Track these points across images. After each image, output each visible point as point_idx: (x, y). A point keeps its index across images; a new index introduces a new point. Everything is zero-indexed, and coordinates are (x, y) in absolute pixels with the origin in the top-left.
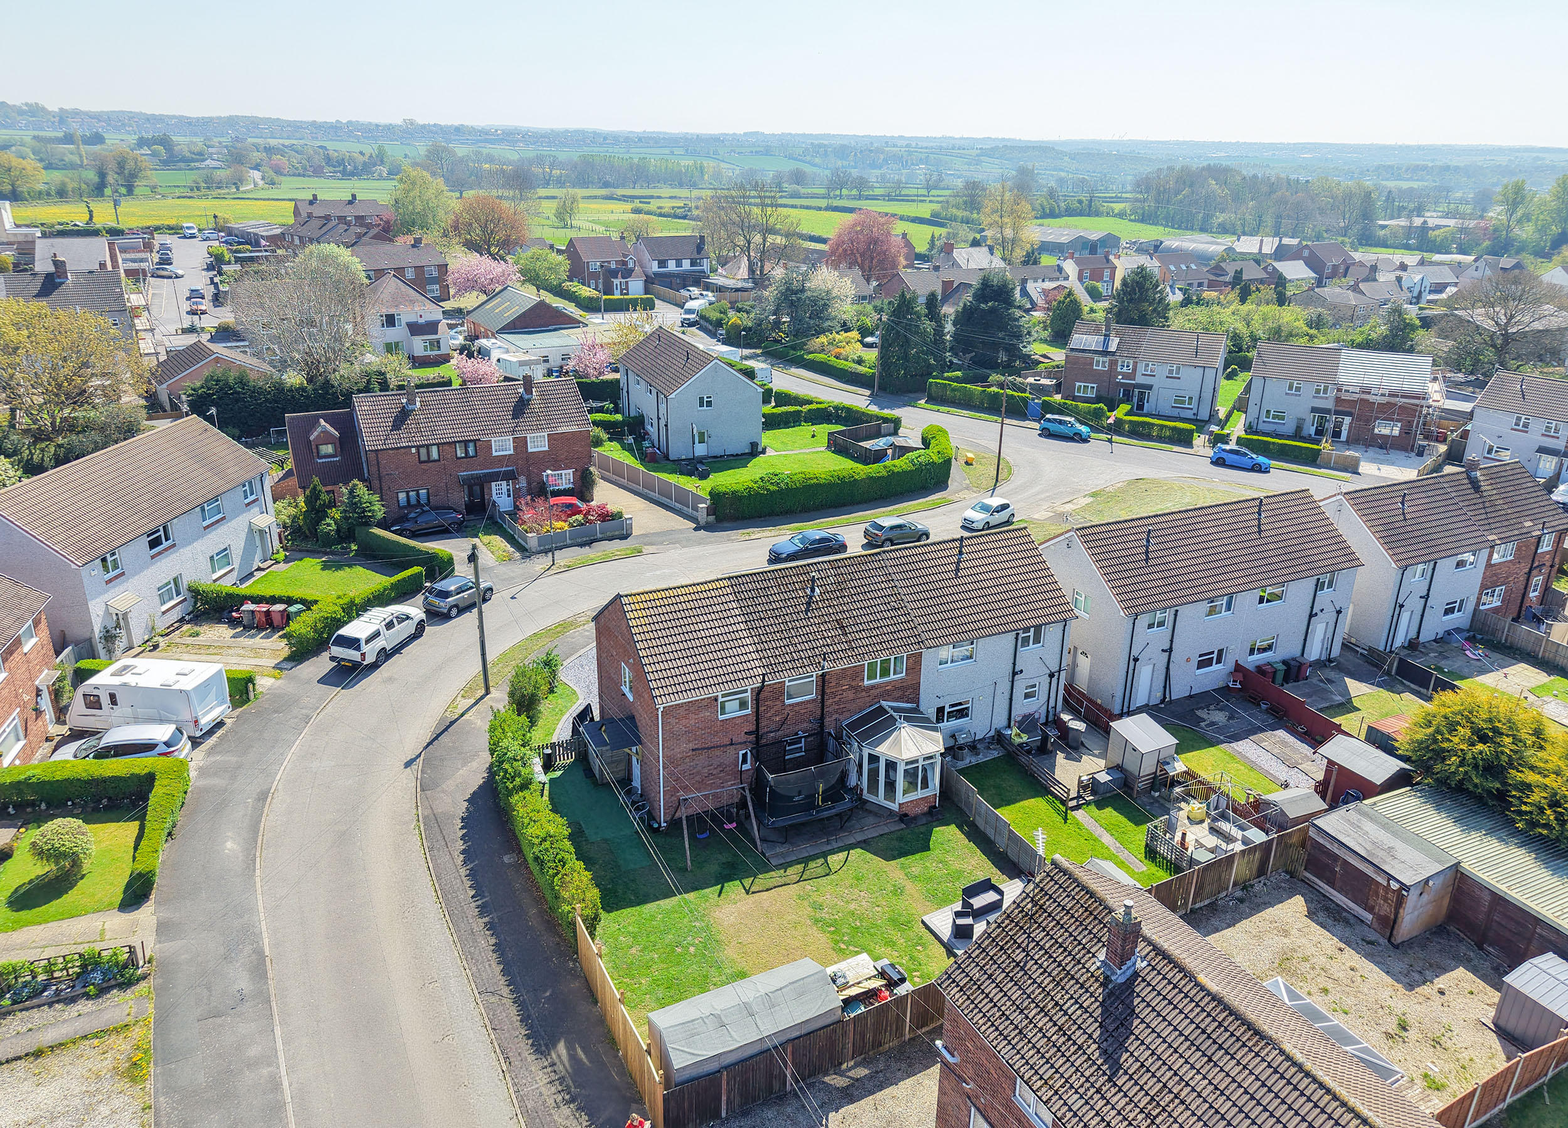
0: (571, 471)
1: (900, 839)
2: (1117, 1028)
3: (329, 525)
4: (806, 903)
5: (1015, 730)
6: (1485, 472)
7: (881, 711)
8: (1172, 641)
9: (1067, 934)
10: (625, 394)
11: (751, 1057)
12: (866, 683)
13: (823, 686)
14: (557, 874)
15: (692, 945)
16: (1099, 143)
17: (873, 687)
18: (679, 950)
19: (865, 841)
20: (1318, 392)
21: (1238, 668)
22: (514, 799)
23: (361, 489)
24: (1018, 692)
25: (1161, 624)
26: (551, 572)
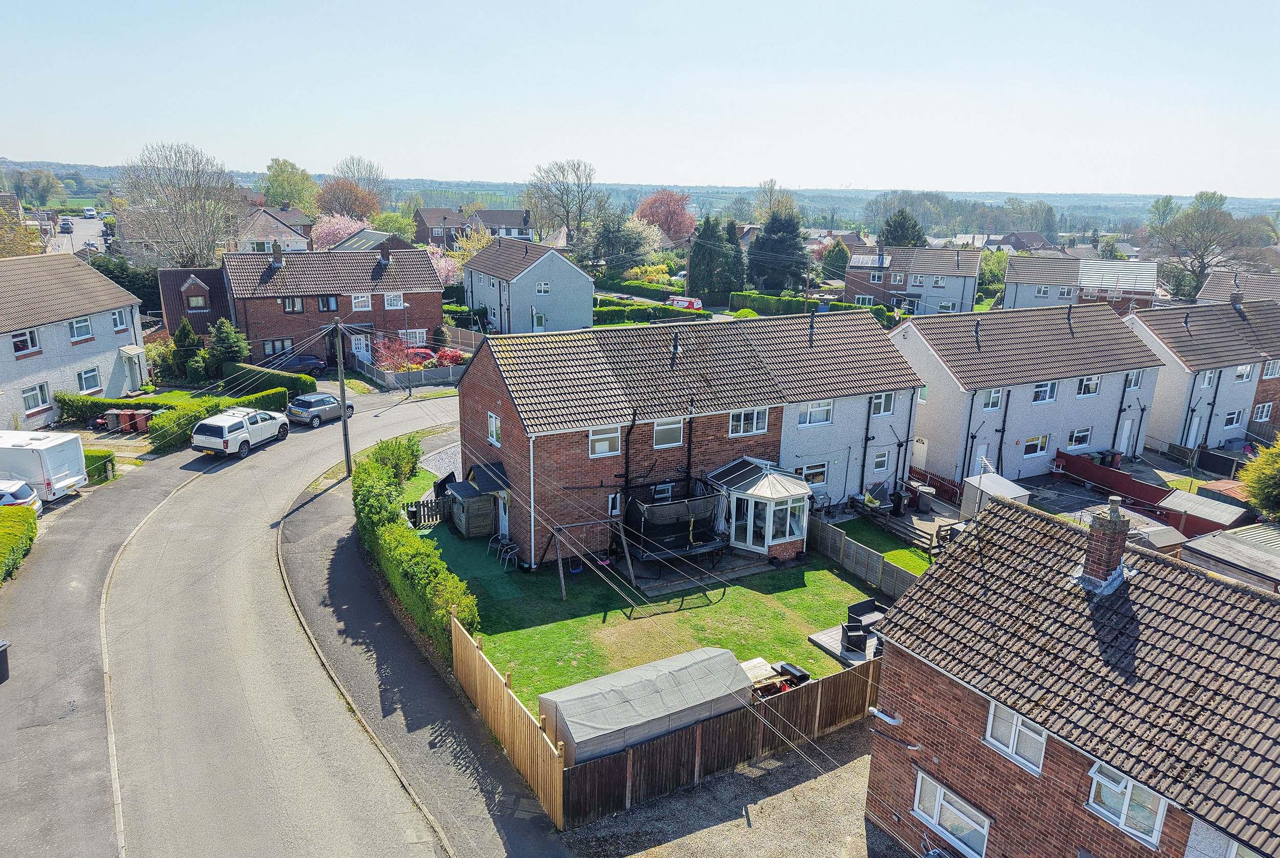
0: (424, 330)
1: (772, 578)
2: (1116, 638)
3: (197, 362)
4: (687, 626)
5: (867, 497)
6: (1247, 306)
7: (746, 464)
8: (1004, 421)
9: (1027, 561)
10: (469, 294)
11: (658, 737)
12: (731, 435)
13: (690, 434)
14: (429, 584)
15: (574, 659)
16: (831, 191)
17: (737, 440)
18: (560, 664)
19: (737, 579)
20: (1062, 294)
21: (1060, 455)
22: (381, 530)
23: (228, 327)
24: (871, 460)
25: (995, 405)
26: (408, 401)
